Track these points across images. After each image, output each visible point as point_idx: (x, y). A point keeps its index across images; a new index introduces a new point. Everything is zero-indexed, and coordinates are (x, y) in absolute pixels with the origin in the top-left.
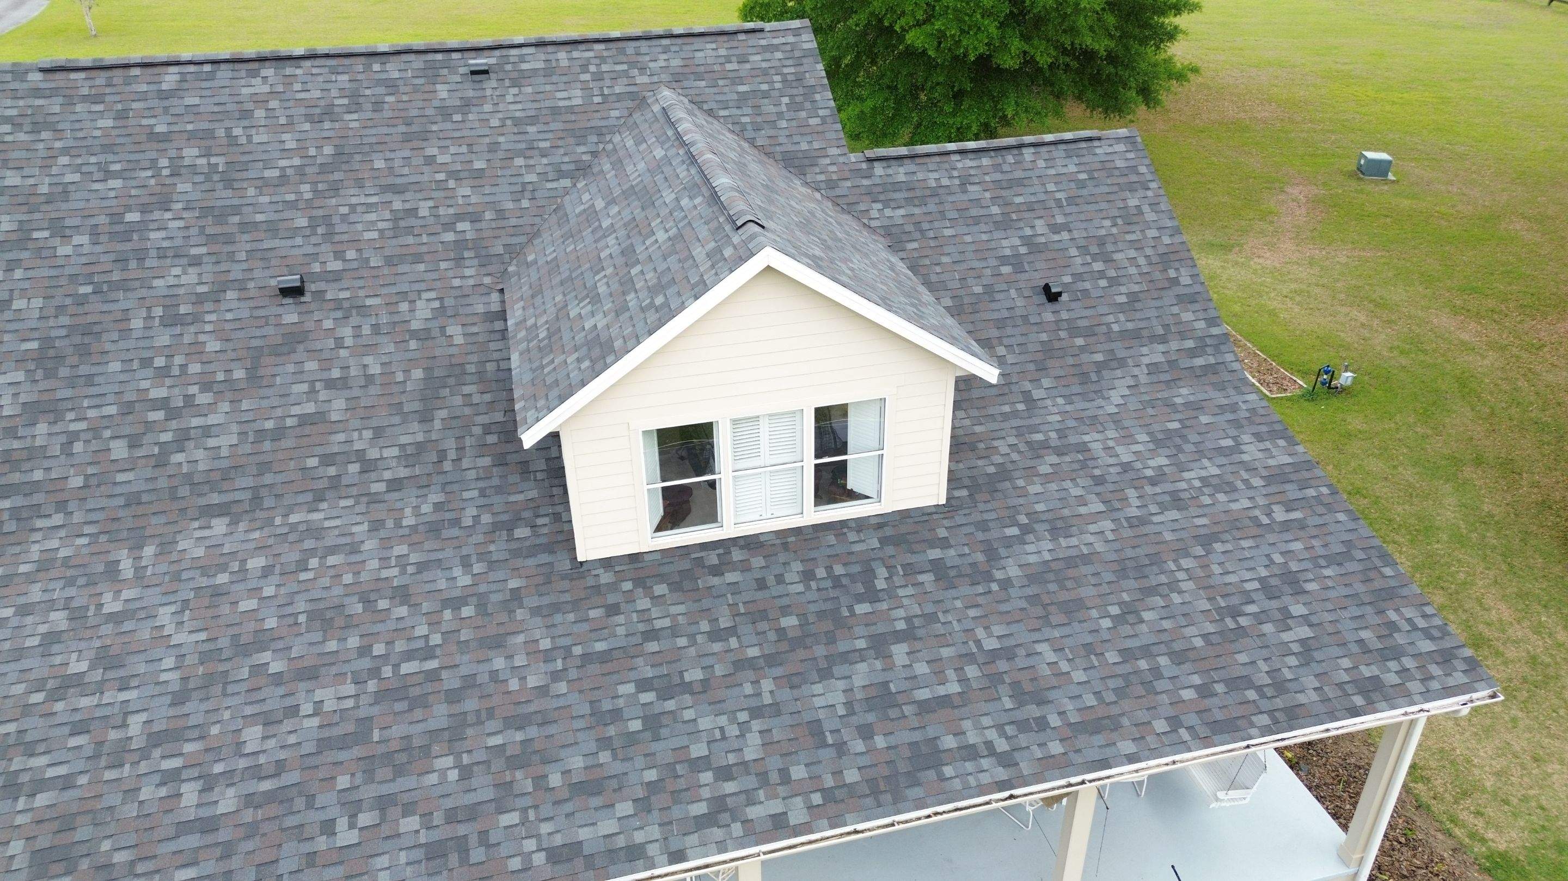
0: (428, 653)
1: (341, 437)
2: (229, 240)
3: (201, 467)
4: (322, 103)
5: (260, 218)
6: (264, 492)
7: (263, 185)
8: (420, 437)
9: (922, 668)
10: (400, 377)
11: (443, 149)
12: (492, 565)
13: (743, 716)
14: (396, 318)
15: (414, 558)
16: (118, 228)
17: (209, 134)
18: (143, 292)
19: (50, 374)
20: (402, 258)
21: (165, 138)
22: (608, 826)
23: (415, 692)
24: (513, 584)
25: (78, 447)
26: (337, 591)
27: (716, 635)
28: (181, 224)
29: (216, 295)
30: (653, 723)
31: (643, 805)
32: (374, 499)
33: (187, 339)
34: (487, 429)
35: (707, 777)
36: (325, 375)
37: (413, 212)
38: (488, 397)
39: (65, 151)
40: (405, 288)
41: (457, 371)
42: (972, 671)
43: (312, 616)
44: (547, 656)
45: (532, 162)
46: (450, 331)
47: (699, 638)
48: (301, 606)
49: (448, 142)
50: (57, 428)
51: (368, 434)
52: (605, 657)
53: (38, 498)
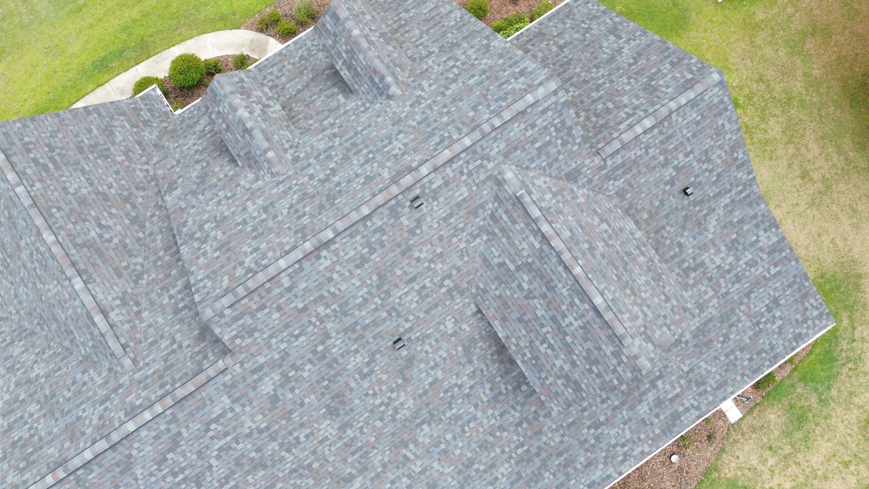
0: (522, 445)
1: (446, 383)
2: (362, 337)
3: (408, 415)
4: (358, 256)
5: (367, 321)
6: (432, 411)
7: (359, 307)
8: (472, 369)
9: (668, 387)
10: (454, 353)
11: (420, 251)
12: (522, 405)
13: (622, 426)
14: (441, 333)
15: (497, 413)
16: (318, 355)
17: (322, 297)
18: (347, 373)
19: (338, 415)
20: (431, 309)
21: (305, 309)
22: (599, 473)
23: (526, 458)
24: (533, 409)
25: (365, 430)
26: (481, 436)
27: (603, 401)
28: (340, 341)
29: (372, 360)
30: (597, 438)
31: (605, 464)
32: (468, 396)
33: (374, 380)
34: (492, 355)
35: (619, 448)
36: (429, 366)
37: (424, 287)
38: (487, 344)
39: (271, 337)
40: (438, 320)
41: (473, 340)
42: (682, 382)
43: (480, 447)
44: (557, 430)
45: (460, 237)
46: (463, 327)
47: (599, 405)
48: (474, 446)
49: (421, 247)
50: (354, 429)
51: (454, 377)
52: (573, 423)
53: (365, 449)
